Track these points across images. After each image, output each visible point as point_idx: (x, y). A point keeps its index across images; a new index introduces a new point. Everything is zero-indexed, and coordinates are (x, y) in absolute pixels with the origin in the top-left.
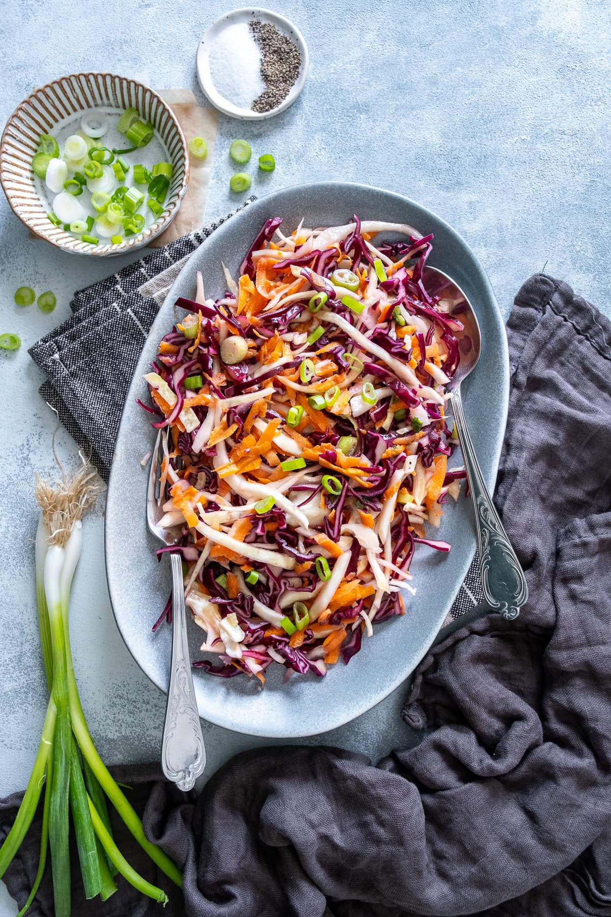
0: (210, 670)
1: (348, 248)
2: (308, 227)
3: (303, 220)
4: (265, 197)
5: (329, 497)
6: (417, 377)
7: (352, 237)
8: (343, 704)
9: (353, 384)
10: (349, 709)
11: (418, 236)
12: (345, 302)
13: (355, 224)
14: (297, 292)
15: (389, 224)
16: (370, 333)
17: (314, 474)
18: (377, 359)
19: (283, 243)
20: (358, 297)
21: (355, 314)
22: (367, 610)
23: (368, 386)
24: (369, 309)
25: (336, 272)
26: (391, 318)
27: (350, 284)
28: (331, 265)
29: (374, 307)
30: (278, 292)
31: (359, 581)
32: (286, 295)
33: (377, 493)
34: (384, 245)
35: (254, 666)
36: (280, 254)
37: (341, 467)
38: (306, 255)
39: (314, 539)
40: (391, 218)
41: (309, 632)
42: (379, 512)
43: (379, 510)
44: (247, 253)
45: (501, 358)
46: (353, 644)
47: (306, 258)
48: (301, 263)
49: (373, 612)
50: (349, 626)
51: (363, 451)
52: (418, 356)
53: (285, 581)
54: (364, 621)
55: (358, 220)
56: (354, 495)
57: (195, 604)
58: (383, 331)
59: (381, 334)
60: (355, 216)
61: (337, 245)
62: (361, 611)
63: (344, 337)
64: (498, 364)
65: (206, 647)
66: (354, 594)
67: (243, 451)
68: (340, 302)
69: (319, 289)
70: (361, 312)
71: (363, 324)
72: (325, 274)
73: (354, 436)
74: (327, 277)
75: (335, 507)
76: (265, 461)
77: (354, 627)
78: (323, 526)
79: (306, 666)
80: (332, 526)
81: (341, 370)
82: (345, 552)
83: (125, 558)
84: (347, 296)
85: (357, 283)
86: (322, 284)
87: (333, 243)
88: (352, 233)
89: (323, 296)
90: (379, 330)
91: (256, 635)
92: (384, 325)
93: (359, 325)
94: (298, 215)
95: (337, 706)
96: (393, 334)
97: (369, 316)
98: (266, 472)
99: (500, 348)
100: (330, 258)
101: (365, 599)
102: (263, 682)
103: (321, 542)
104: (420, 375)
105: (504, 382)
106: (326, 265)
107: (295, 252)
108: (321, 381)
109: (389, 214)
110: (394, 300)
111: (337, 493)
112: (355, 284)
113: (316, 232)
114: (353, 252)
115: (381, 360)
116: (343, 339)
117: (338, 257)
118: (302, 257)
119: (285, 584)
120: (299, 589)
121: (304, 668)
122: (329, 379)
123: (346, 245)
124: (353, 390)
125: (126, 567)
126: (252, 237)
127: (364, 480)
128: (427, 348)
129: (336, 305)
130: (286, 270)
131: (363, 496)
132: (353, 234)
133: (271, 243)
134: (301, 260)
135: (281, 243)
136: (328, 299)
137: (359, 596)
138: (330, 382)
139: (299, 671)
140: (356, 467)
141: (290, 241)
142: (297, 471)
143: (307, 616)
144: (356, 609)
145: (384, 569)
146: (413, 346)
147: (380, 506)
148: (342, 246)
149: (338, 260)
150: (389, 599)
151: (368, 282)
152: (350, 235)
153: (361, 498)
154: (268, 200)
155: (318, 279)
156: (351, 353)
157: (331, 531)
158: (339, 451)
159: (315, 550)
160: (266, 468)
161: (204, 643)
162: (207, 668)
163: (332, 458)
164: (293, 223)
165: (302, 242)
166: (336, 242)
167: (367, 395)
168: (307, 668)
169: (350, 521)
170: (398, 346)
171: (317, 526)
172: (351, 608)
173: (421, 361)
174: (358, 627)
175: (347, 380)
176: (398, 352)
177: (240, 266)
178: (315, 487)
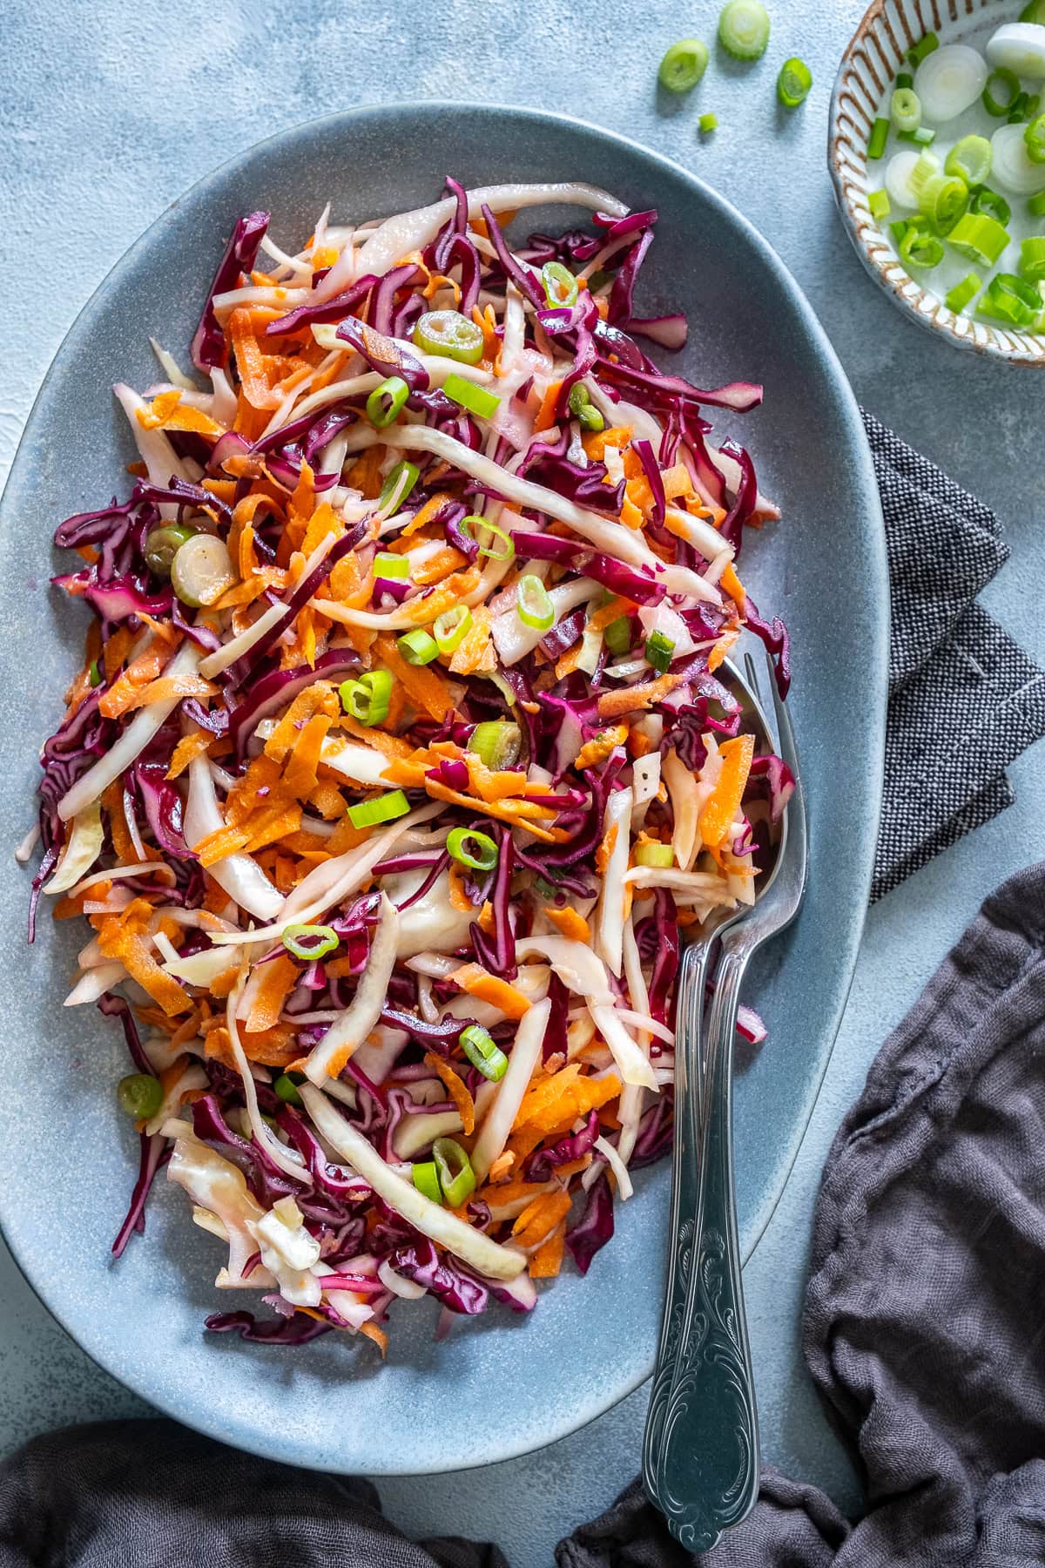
0: (250, 1333)
1: (445, 259)
2: (343, 224)
3: (327, 209)
4: (224, 168)
5: (469, 879)
6: (653, 550)
7: (449, 231)
8: (585, 1372)
9: (498, 590)
10: (600, 1382)
11: (615, 209)
12: (453, 391)
13: (454, 200)
14: (331, 382)
15: (536, 187)
16: (519, 459)
17: (433, 825)
18: (549, 521)
19: (287, 270)
20: (484, 375)
21: (480, 419)
22: (614, 1137)
23: (529, 586)
24: (511, 400)
25: (426, 318)
26: (567, 412)
27: (461, 347)
28: (411, 305)
29: (522, 393)
30: (288, 390)
31: (578, 1066)
32: (306, 393)
33: (579, 854)
34: (536, 245)
35: (352, 1311)
36: (281, 295)
37: (481, 798)
38: (344, 292)
39: (452, 981)
40: (539, 172)
41: (480, 1208)
42: (593, 901)
43: (592, 894)
44: (202, 308)
45: (854, 474)
46: (591, 1223)
47: (345, 299)
48: (330, 314)
49: (628, 1139)
50: (576, 1178)
51: (534, 755)
52: (645, 496)
53: (397, 1092)
54: (607, 1163)
55: (458, 189)
56: (528, 866)
57: (190, 1176)
58: (551, 450)
59: (547, 456)
60: (450, 181)
61: (417, 258)
62: (595, 1139)
63: (459, 479)
64: (848, 493)
65: (229, 1278)
66: (573, 1103)
67: (253, 795)
68: (439, 396)
69: (388, 370)
70: (494, 415)
71: (501, 438)
72: (398, 330)
73: (510, 718)
74: (404, 337)
75: (491, 898)
76: (310, 811)
77: (587, 1180)
78: (470, 948)
79: (480, 1294)
80: (492, 944)
81: (467, 560)
82: (535, 1002)
83: (9, 1088)
84: (453, 376)
85: (479, 343)
86: (393, 358)
87: (407, 254)
88: (449, 222)
89: (396, 388)
90: (540, 449)
91: (343, 1233)
92: (553, 434)
93: (492, 446)
94: (313, 198)
95: (571, 1378)
96: (578, 455)
97: (511, 416)
98: (318, 837)
99: (849, 452)
100: (405, 291)
101: (601, 1112)
102: (381, 1344)
103: (470, 986)
104: (658, 547)
105: (870, 533)
106: (397, 308)
107: (314, 287)
108: (421, 595)
109: (534, 163)
110: (566, 369)
111: (486, 866)
112: (474, 346)
113: (361, 233)
114: (458, 269)
115: (557, 520)
116: (458, 485)
117: (425, 285)
118: (336, 296)
119: (400, 1100)
120: (434, 1108)
121: (473, 1301)
122: (440, 587)
123: (438, 253)
124: (499, 604)
125: (14, 1109)
126: (208, 269)
127: (543, 827)
128: (663, 474)
129: (432, 403)
130: (300, 333)
131: (549, 867)
132: (452, 224)
133: (256, 274)
134: (333, 305)
135: (281, 271)
136: (411, 392)
137: (586, 1104)
138: (443, 593)
139: (463, 1311)
140: (518, 797)
141: (300, 264)
142: (390, 823)
143: (466, 1171)
144: (582, 1137)
145: (635, 1034)
146: (629, 476)
147: (592, 884)
148: (429, 256)
149: (427, 292)
150: (662, 1102)
151: (502, 336)
152: (444, 229)
153: (544, 870)
154: (231, 173)
155: (383, 345)
156: (482, 514)
157: (491, 956)
158: (473, 759)
159: (461, 1009)
160: (317, 827)
161: (223, 1269)
162: (244, 1329)
163: (457, 777)
164: (305, 220)
165: (328, 261)
166: (415, 249)
167: (529, 610)
168: (483, 1299)
169: (535, 929)
170: (591, 480)
171: (458, 948)
172: (573, 1136)
173: (655, 510)
174: (598, 1179)
175: (480, 582)
176: (592, 494)
177: (192, 341)
178: (436, 855)
